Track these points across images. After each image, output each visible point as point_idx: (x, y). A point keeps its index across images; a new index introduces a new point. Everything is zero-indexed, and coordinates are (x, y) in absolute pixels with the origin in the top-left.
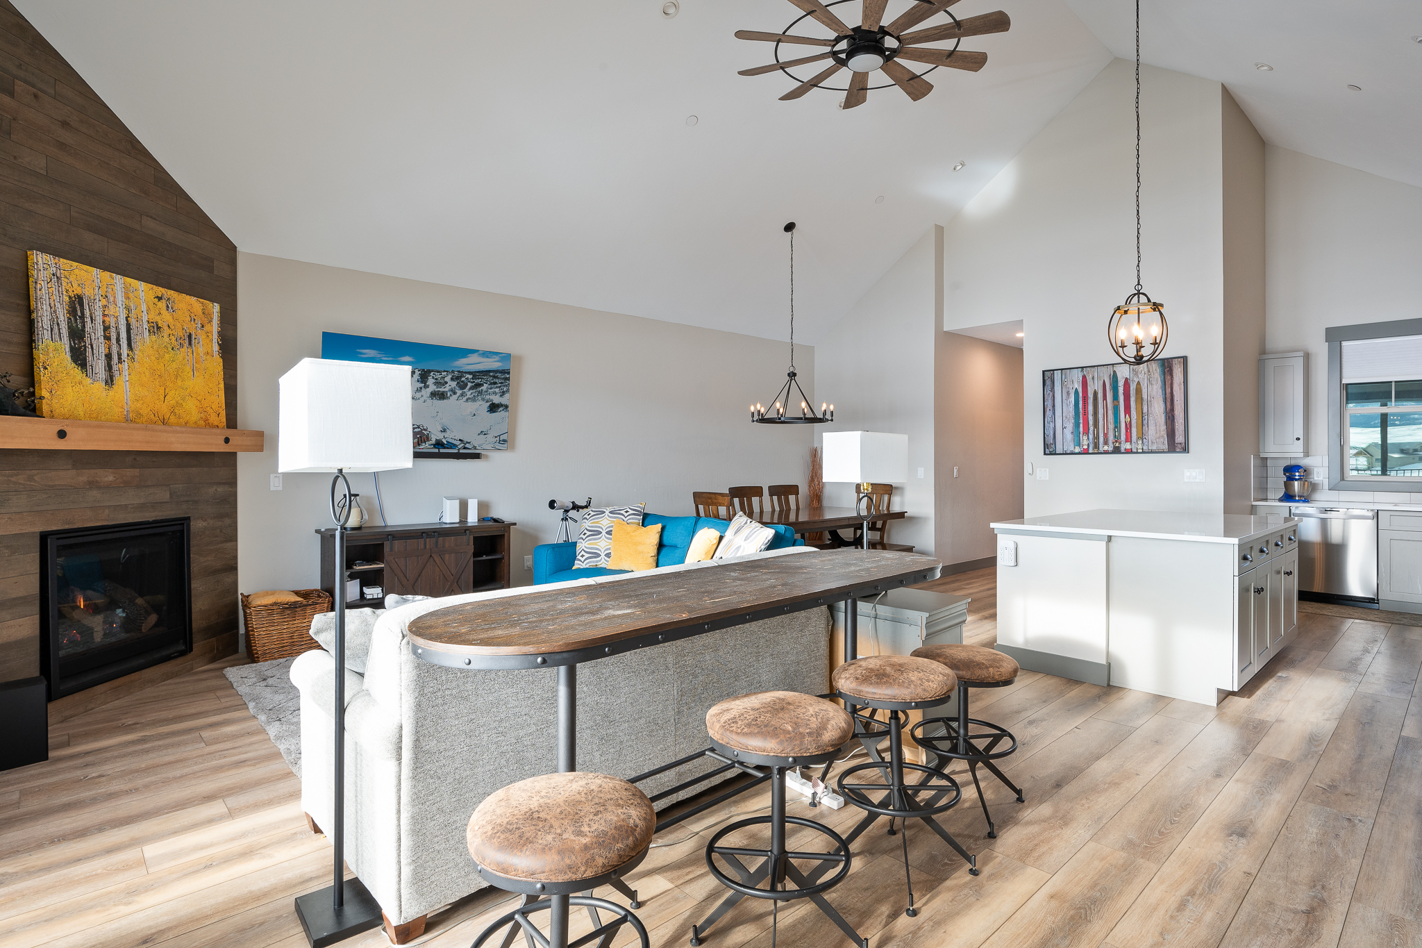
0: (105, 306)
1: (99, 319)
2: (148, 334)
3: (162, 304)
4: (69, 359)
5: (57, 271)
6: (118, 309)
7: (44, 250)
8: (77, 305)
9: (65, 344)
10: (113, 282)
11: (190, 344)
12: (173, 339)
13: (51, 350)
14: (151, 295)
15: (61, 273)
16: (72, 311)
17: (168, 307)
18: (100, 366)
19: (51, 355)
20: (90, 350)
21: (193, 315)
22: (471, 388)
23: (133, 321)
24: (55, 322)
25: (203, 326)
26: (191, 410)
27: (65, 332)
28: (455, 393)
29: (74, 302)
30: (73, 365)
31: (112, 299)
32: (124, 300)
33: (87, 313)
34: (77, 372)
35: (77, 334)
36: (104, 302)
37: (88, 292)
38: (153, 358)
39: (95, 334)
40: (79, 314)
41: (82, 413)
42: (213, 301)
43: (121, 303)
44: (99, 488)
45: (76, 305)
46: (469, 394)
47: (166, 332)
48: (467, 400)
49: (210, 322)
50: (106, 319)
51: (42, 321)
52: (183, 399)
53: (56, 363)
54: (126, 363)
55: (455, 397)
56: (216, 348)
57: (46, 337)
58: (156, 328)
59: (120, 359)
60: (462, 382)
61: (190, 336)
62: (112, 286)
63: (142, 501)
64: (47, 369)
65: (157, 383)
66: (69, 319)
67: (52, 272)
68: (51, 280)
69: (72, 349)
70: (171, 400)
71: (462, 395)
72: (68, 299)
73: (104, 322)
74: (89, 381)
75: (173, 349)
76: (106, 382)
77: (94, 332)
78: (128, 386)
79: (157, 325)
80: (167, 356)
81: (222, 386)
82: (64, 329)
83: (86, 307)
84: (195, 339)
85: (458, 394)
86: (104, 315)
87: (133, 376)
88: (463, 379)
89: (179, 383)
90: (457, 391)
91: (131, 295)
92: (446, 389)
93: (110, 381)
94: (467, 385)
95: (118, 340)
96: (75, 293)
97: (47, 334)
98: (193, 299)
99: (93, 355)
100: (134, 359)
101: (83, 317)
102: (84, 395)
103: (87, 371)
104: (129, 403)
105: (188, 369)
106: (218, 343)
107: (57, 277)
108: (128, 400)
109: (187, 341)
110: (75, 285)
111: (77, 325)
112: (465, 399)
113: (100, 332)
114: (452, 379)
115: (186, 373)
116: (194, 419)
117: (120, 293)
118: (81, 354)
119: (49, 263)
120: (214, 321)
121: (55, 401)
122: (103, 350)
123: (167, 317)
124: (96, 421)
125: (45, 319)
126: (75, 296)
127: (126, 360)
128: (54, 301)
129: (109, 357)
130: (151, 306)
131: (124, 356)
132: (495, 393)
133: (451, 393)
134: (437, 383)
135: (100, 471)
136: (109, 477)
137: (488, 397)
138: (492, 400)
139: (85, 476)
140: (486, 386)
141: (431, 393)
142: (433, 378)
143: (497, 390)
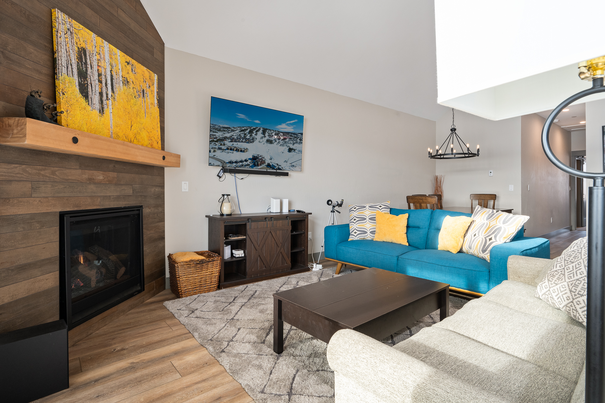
0: (99, 60)
1: (95, 68)
2: (122, 84)
3: (129, 67)
4: (78, 90)
5: (70, 27)
6: (106, 63)
7: (62, 11)
8: (83, 55)
9: (76, 79)
10: (103, 45)
11: (144, 96)
12: (135, 91)
13: (67, 82)
14: (124, 60)
15: (73, 30)
16: (80, 58)
17: (132, 70)
18: (96, 99)
19: (67, 85)
20: (90, 87)
21: (145, 79)
22: (282, 140)
23: (114, 74)
24: (69, 64)
25: (150, 87)
26: (144, 138)
27: (75, 71)
28: (276, 141)
29: (81, 52)
30: (81, 95)
31: (102, 56)
32: (109, 59)
33: (88, 61)
34: (82, 100)
35: (83, 75)
36: (98, 57)
37: (89, 48)
38: (125, 101)
39: (93, 77)
40: (84, 61)
41: (86, 130)
42: (155, 73)
43: (107, 60)
44: (95, 183)
46: (281, 142)
47: (132, 86)
48: (280, 145)
49: (153, 85)
50: (99, 68)
51: (61, 60)
52: (141, 130)
53: (70, 92)
54: (111, 101)
55: (276, 143)
56: (156, 102)
57: (64, 72)
58: (126, 82)
59: (107, 97)
61: (143, 91)
62: (102, 48)
63: (118, 194)
64: (64, 94)
65: (127, 117)
66: (78, 63)
67: (67, 27)
68: (67, 33)
69: (80, 84)
70: (135, 129)
71: (279, 142)
72: (77, 49)
73: (98, 70)
74: (89, 108)
75: (135, 97)
76: (100, 111)
78: (112, 116)
79: (127, 80)
80: (132, 101)
81: (159, 125)
82: (75, 69)
83: (88, 57)
84: (146, 93)
86: (98, 66)
88: (279, 135)
89: (138, 119)
90: (277, 140)
91: (113, 57)
92: (273, 139)
93: (102, 111)
94: (281, 138)
95: (106, 85)
96: (81, 46)
97: (64, 70)
98: (145, 69)
99: (92, 91)
100: (115, 99)
101: (86, 63)
102: (87, 117)
103: (88, 101)
104: (113, 127)
105: (143, 111)
106: (157, 98)
107: (71, 32)
108: (112, 125)
109: (142, 94)
110: (82, 41)
111: (83, 68)
112: (280, 144)
113: (96, 77)
114: (275, 135)
115: (142, 114)
116: (146, 143)
117: (107, 53)
118: (85, 89)
119: (66, 21)
120: (155, 85)
121: (69, 118)
122: (98, 90)
123: (132, 76)
125: (63, 60)
126: (81, 48)
127: (110, 98)
128: (69, 47)
129: (101, 94)
130: (124, 67)
131: (109, 96)
132: (291, 143)
133: (274, 141)
134: (269, 136)
135: (95, 173)
136: (99, 176)
137: (288, 145)
138: (289, 147)
139: (86, 174)
140: (288, 139)
141: (267, 140)
142: (268, 133)
143: (292, 142)
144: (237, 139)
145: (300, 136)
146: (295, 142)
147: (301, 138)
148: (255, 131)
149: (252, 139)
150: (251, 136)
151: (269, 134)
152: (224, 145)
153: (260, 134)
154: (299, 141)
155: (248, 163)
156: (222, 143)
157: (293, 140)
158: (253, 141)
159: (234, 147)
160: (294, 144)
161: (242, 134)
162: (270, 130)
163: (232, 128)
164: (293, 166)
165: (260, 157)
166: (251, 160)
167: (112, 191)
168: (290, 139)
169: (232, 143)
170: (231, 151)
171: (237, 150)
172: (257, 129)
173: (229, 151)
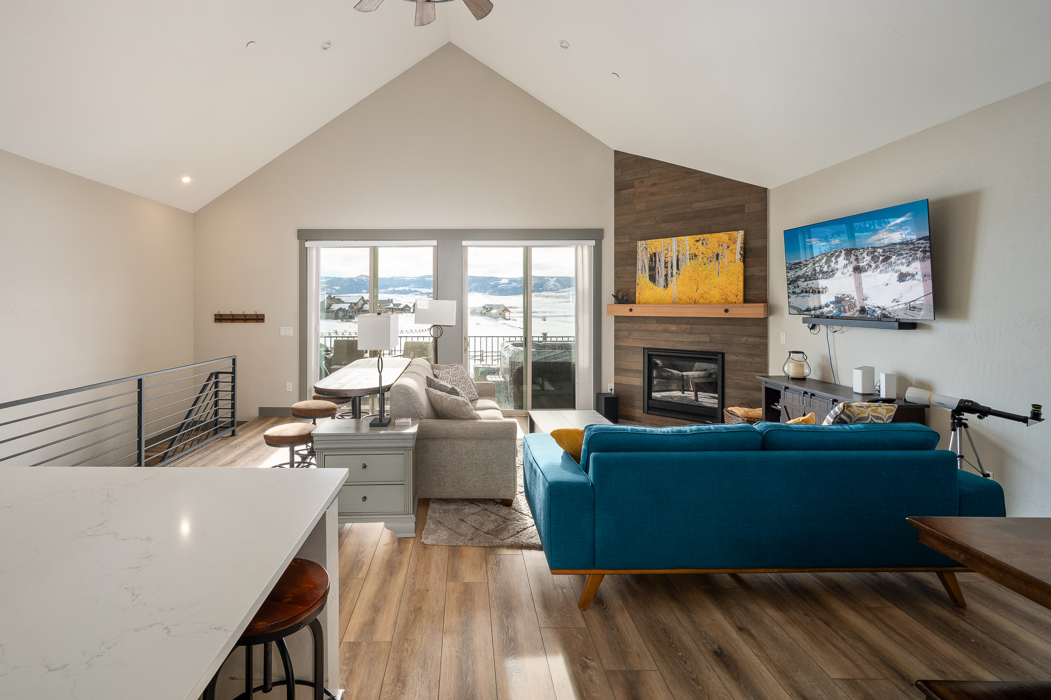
0: (666, 254)
1: (663, 260)
2: (689, 260)
3: (700, 243)
4: (648, 279)
5: (646, 246)
6: (673, 253)
7: (642, 239)
9: (648, 274)
10: (671, 241)
11: (717, 259)
12: (705, 259)
13: (641, 277)
14: (693, 240)
15: (648, 246)
16: (651, 260)
17: (703, 243)
18: (661, 280)
19: (641, 280)
20: (658, 275)
21: (721, 243)
22: (883, 261)
23: (680, 257)
25: (728, 247)
26: (716, 295)
27: (647, 269)
28: (870, 266)
29: (652, 256)
30: (650, 282)
31: (670, 249)
32: (677, 247)
33: (657, 259)
34: (651, 284)
35: (652, 269)
36: (666, 252)
37: (659, 250)
38: (691, 272)
42: (737, 230)
43: (675, 249)
45: (653, 258)
46: (882, 266)
47: (701, 256)
48: (880, 272)
49: (734, 242)
51: (638, 267)
52: (710, 290)
53: (643, 283)
54: (675, 277)
55: (871, 270)
56: (738, 257)
58: (694, 257)
59: (672, 275)
60: (875, 256)
61: (718, 255)
63: (692, 340)
64: (639, 286)
65: (693, 283)
66: (650, 263)
67: (644, 247)
68: (643, 250)
69: (650, 276)
70: (701, 291)
71: (876, 267)
72: (650, 255)
73: (665, 261)
74: (656, 287)
75: (704, 264)
76: (664, 287)
77: (660, 267)
78: (675, 287)
79: (695, 254)
80: (700, 269)
81: (742, 278)
83: (657, 256)
84: (721, 255)
85: (873, 267)
86: (665, 258)
87: (678, 282)
88: (876, 253)
89: (707, 281)
90: (872, 264)
91: (680, 245)
92: (865, 264)
93: (666, 286)
94: (879, 258)
95: (672, 267)
96: (653, 252)
97: (640, 272)
98: (722, 234)
100: (680, 274)
101: (655, 261)
102: (654, 293)
103: (656, 284)
104: (675, 294)
105: (715, 273)
106: (740, 253)
107: (646, 248)
109: (715, 258)
110: (654, 248)
111: (653, 265)
112: (878, 271)
113: (663, 266)
114: (869, 254)
115: (712, 276)
116: (716, 300)
117: (674, 245)
118: (654, 276)
119: (643, 244)
120: (738, 242)
121: (641, 297)
122: (664, 273)
123: (702, 248)
124: (658, 303)
125: (640, 267)
128: (644, 258)
129: (666, 275)
130: (692, 246)
131: (675, 274)
132: (902, 264)
133: (868, 267)
134: (857, 259)
135: (669, 325)
136: (674, 328)
137: (896, 268)
138: (900, 271)
139: (662, 327)
140: (894, 257)
141: (854, 268)
142: (854, 255)
143: (904, 261)
144: (812, 276)
145: (922, 243)
146: (911, 259)
147: (925, 247)
148: (834, 258)
149: (831, 272)
150: (829, 266)
151: (857, 256)
152: (798, 287)
153: (842, 261)
154: (922, 255)
155: (830, 308)
156: (796, 285)
157: (905, 256)
158: (833, 275)
159: (810, 288)
160: (909, 264)
161: (817, 266)
162: (857, 250)
163: (805, 262)
164: (914, 308)
165: (846, 297)
166: (834, 304)
167: (686, 338)
168: (898, 255)
169: (806, 283)
170: (806, 294)
171: (814, 291)
172: (837, 254)
173: (804, 294)
